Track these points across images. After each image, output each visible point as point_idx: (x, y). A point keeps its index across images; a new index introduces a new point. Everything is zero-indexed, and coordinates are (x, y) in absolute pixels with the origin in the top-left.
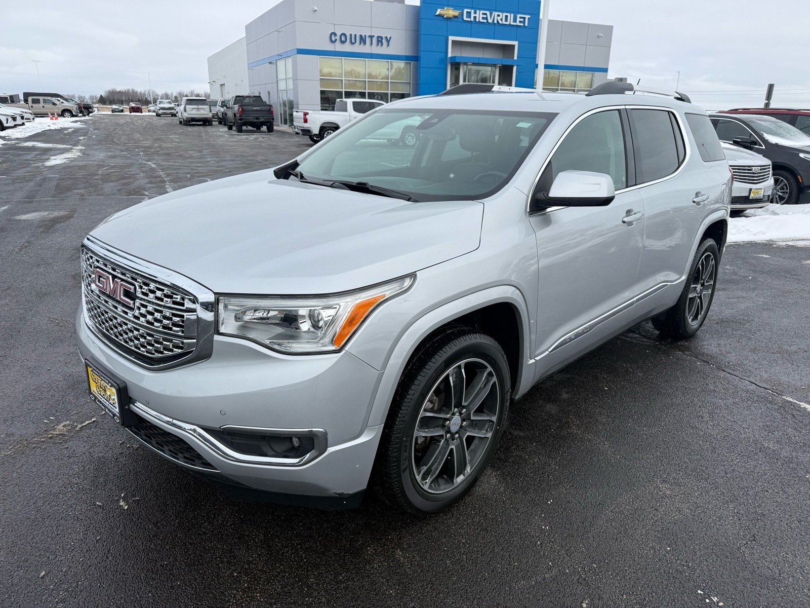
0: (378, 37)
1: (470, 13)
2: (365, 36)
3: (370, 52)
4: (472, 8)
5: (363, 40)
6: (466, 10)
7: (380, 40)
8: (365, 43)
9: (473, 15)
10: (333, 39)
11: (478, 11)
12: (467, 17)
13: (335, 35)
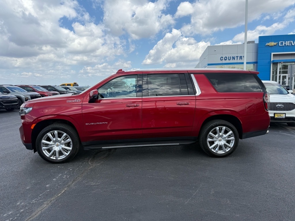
0: (240, 56)
1: (283, 43)
2: (235, 57)
3: (237, 62)
4: (284, 41)
5: (234, 58)
6: (280, 42)
7: (241, 58)
8: (234, 59)
9: (284, 43)
10: (222, 59)
11: (286, 42)
12: (281, 45)
13: (222, 57)
